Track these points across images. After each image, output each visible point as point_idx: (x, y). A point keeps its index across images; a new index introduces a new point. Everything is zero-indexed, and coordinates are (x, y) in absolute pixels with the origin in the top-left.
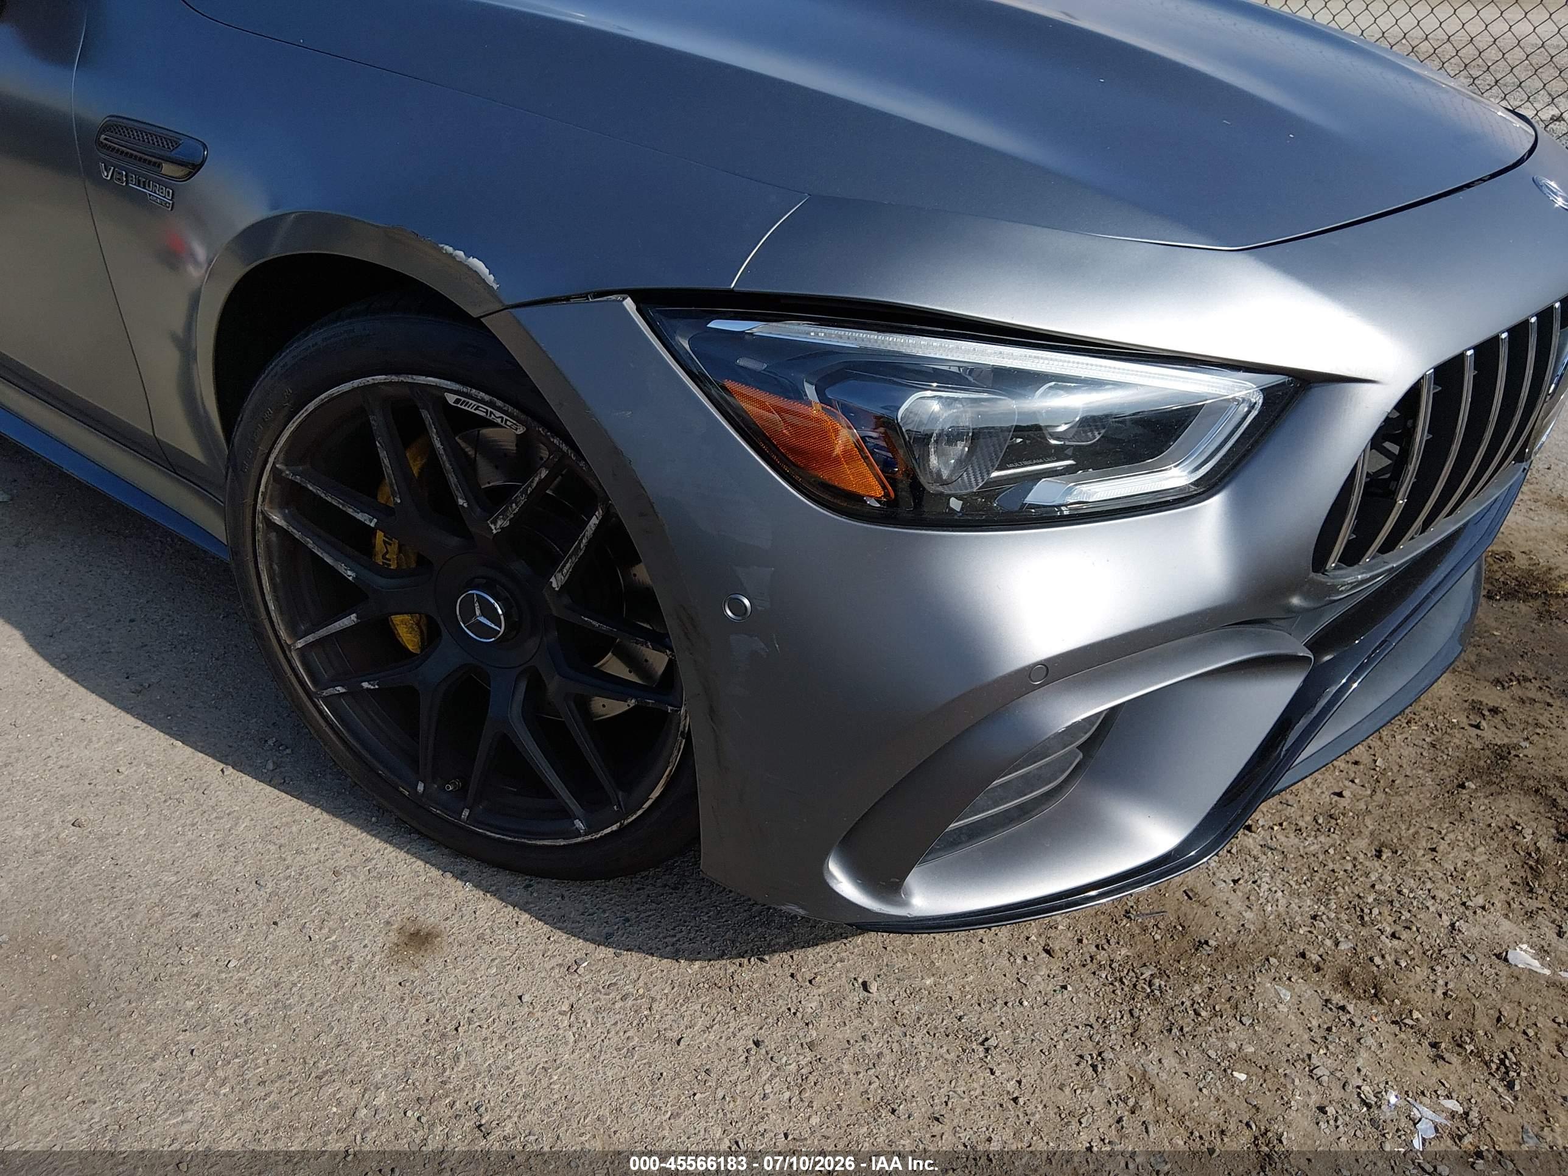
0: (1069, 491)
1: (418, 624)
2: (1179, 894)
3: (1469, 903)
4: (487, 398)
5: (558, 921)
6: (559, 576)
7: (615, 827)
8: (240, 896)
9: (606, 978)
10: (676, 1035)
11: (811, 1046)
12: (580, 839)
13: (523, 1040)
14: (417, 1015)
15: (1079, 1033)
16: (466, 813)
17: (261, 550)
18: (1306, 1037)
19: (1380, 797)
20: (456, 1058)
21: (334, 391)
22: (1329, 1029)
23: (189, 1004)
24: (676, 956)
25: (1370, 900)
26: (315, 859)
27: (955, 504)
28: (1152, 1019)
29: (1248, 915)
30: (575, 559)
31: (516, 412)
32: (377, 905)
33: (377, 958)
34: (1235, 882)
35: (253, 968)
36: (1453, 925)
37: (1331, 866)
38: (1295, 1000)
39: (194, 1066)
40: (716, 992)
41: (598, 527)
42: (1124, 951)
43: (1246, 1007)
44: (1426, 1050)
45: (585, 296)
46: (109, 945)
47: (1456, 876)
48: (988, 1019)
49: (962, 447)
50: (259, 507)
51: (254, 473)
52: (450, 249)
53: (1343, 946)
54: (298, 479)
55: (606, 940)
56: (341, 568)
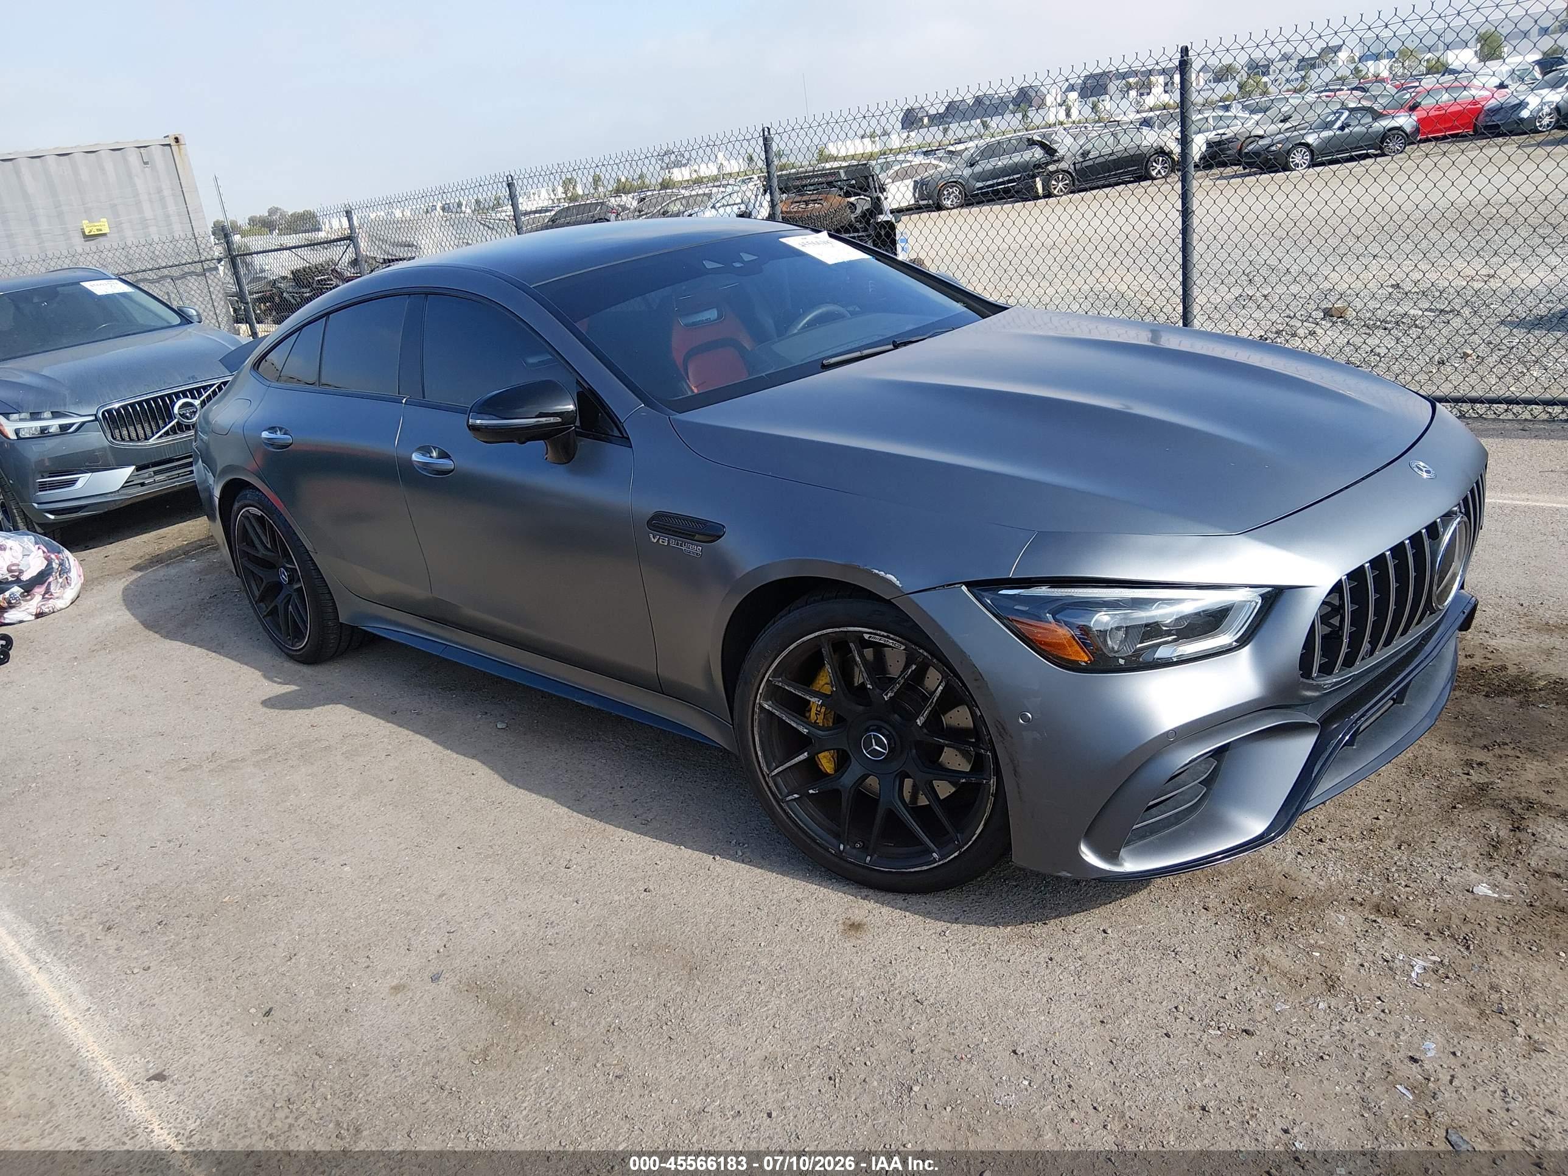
0: (1175, 650)
1: (833, 757)
2: (1280, 876)
3: (1452, 866)
4: (885, 634)
5: (927, 914)
6: (922, 718)
7: (956, 854)
8: (752, 915)
9: (960, 936)
10: (1006, 958)
11: (1080, 958)
12: (936, 865)
13: (927, 965)
14: (867, 958)
15: (1226, 943)
16: (869, 858)
17: (756, 724)
18: (1354, 935)
19: (1402, 818)
20: (895, 975)
21: (805, 639)
22: (1367, 931)
23: (748, 963)
24: (996, 925)
25: (1393, 870)
26: (784, 896)
27: (1122, 661)
28: (1266, 934)
29: (1321, 883)
30: (930, 709)
31: (900, 639)
32: (826, 914)
33: (836, 937)
34: (1313, 868)
35: (774, 945)
36: (1442, 879)
37: (1370, 855)
38: (1348, 919)
39: (762, 988)
40: (1023, 939)
41: (942, 691)
42: (1249, 905)
43: (1320, 925)
44: (1422, 935)
45: (943, 586)
46: (693, 942)
47: (1447, 854)
48: (1175, 940)
49: (1121, 634)
50: (757, 701)
51: (756, 685)
52: (877, 571)
53: (1375, 893)
54: (780, 684)
55: (956, 921)
56: (801, 728)
